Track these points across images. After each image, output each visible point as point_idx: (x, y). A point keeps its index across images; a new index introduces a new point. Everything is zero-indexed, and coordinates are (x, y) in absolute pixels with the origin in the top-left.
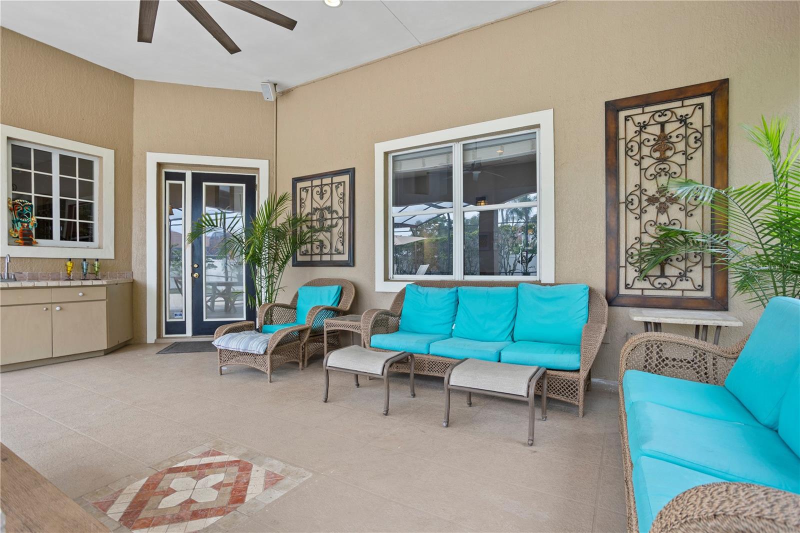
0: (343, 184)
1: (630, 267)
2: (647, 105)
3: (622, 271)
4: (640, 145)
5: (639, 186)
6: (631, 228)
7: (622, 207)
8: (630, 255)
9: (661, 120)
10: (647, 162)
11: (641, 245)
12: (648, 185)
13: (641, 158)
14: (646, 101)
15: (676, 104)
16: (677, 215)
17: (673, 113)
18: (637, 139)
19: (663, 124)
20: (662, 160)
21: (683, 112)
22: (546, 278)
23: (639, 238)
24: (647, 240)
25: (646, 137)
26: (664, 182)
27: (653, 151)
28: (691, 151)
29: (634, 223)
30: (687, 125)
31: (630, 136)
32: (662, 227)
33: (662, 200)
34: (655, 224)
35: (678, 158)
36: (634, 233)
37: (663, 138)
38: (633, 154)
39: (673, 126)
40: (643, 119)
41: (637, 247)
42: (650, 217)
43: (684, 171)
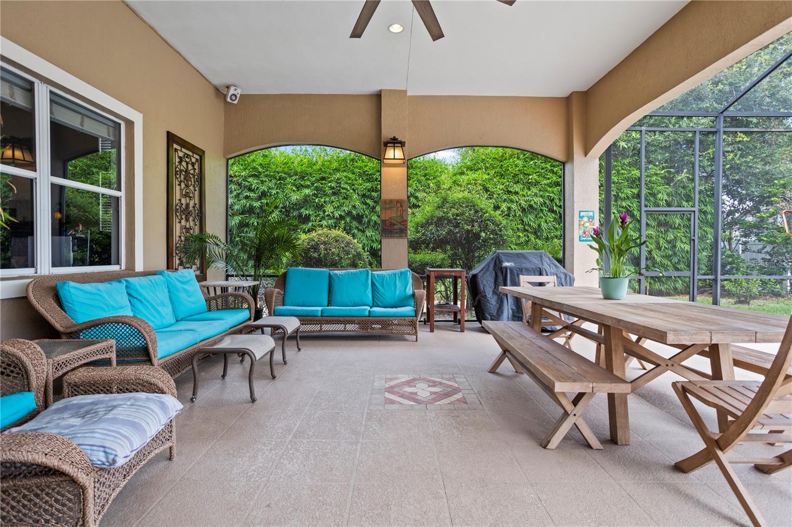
1: (177, 257)
2: (184, 147)
3: (173, 259)
4: (180, 171)
5: (180, 200)
6: (177, 230)
7: (174, 212)
8: (176, 248)
9: (188, 160)
10: (183, 185)
11: (181, 241)
12: (183, 201)
13: (181, 182)
14: (184, 144)
15: (190, 153)
16: (192, 224)
17: (191, 159)
18: (179, 167)
19: (187, 163)
20: (187, 186)
21: (194, 160)
22: (139, 267)
23: (180, 237)
24: (183, 238)
25: (182, 168)
26: (188, 201)
27: (185, 179)
28: (196, 186)
29: (178, 225)
30: (194, 169)
31: (177, 164)
32: (188, 230)
33: (186, 213)
34: (185, 228)
35: (191, 188)
36: (178, 234)
37: (187, 171)
38: (178, 176)
39: (190, 167)
40: (181, 154)
41: (179, 242)
42: (183, 222)
43: (194, 197)
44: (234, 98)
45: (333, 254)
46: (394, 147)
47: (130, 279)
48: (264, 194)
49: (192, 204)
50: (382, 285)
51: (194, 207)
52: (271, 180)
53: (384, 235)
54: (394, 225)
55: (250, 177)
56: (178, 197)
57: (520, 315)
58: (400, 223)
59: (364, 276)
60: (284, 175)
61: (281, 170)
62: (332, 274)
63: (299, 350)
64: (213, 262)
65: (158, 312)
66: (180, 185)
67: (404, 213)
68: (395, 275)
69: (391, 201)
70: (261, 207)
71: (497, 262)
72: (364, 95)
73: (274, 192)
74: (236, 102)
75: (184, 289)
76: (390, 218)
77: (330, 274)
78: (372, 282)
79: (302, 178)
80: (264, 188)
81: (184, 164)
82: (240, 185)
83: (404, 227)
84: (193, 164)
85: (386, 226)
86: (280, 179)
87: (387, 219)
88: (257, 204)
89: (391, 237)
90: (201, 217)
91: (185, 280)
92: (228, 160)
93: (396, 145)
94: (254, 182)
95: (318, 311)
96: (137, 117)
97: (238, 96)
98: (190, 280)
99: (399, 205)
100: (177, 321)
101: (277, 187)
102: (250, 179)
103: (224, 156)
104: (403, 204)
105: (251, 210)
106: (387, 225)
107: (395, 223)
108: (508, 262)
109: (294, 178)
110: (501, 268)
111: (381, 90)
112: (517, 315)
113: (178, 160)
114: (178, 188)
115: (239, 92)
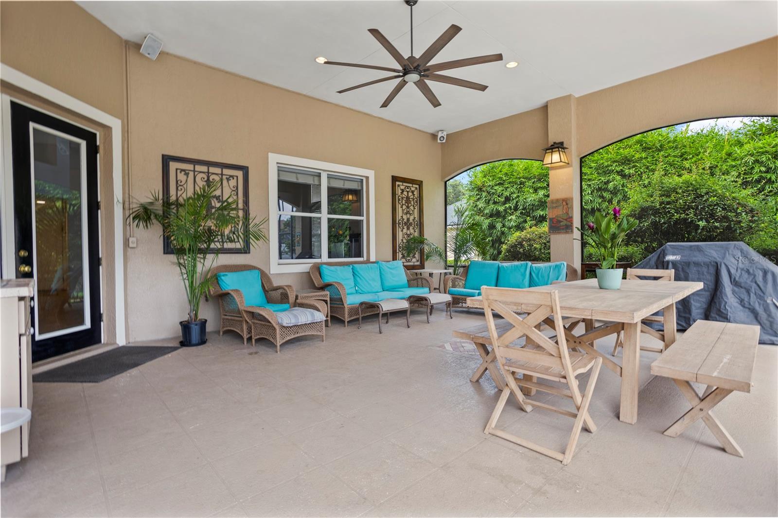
0: (235, 178)
1: (400, 253)
2: (405, 182)
3: (398, 254)
4: (402, 198)
5: (402, 217)
6: (400, 236)
7: (397, 225)
8: (400, 247)
9: (408, 190)
10: (404, 207)
11: (403, 243)
12: (405, 217)
13: (403, 205)
14: (404, 180)
15: (411, 185)
16: (412, 231)
17: (411, 189)
18: (401, 196)
19: (408, 192)
20: (408, 207)
21: (413, 189)
22: (373, 259)
23: (402, 240)
24: (405, 241)
25: (403, 196)
26: (408, 217)
27: (406, 202)
28: (415, 206)
29: (401, 233)
30: (414, 195)
31: (399, 194)
32: (408, 235)
33: (408, 224)
34: (407, 234)
35: (412, 208)
36: (401, 238)
37: (408, 198)
38: (400, 202)
39: (410, 194)
40: (402, 187)
41: (402, 243)
42: (405, 231)
43: (414, 213)
44: (442, 139)
45: (535, 248)
46: (552, 152)
47: (354, 265)
48: (508, 199)
49: (412, 218)
50: (537, 276)
51: (413, 220)
52: (513, 186)
53: (551, 232)
54: (561, 222)
55: (496, 185)
56: (400, 214)
57: (687, 315)
58: (566, 220)
59: (524, 267)
60: (523, 180)
61: (521, 175)
62: (500, 265)
63: (451, 318)
64: (431, 256)
65: (369, 284)
66: (402, 207)
67: (570, 210)
68: (550, 267)
69: (557, 200)
70: (505, 210)
71: (661, 255)
72: (535, 110)
73: (515, 196)
74: (444, 141)
75: (391, 273)
76: (557, 216)
77: (499, 265)
78: (530, 273)
79: (539, 180)
80: (507, 194)
81: (405, 193)
82: (488, 192)
83: (570, 224)
84: (413, 192)
85: (553, 223)
86: (521, 184)
87: (554, 217)
88: (501, 209)
89: (559, 233)
90: (421, 225)
91: (393, 267)
92: (446, 183)
93: (554, 150)
94: (499, 189)
95: (476, 293)
96: (371, 174)
97: (445, 137)
98: (396, 267)
99: (564, 203)
100: (383, 291)
101: (518, 191)
102: (496, 188)
103: (442, 180)
104: (568, 202)
105: (498, 214)
106: (555, 222)
107: (562, 220)
108: (673, 254)
109: (533, 180)
110: (663, 262)
111: (547, 102)
112: (684, 315)
113: (400, 191)
114: (400, 209)
115: (445, 134)
